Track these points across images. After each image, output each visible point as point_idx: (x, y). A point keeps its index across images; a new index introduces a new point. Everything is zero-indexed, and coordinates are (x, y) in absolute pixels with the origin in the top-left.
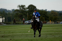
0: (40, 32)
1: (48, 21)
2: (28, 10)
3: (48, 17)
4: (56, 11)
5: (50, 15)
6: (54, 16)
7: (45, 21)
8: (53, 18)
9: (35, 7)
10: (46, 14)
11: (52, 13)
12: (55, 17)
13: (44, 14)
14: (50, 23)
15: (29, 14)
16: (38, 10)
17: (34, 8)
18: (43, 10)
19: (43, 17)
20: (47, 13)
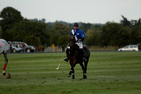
0: (85, 69)
1: (48, 46)
3: (48, 37)
4: (66, 23)
5: (52, 31)
6: (62, 34)
7: (41, 46)
8: (60, 39)
9: (19, 13)
11: (57, 28)
12: (63, 36)
13: (40, 31)
14: (53, 51)
15: (4, 30)
16: (26, 19)
17: (16, 14)
18: (36, 20)
19: (38, 36)
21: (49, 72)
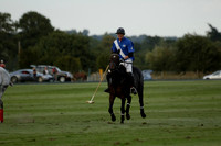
1: (92, 72)
2: (19, 30)
3: (92, 58)
5: (99, 49)
7: (81, 72)
10: (85, 46)
13: (80, 48)
15: (24, 47)
16: (58, 31)
17: (43, 23)
18: (74, 31)
19: (77, 56)
20: (91, 44)
21: (94, 113)
